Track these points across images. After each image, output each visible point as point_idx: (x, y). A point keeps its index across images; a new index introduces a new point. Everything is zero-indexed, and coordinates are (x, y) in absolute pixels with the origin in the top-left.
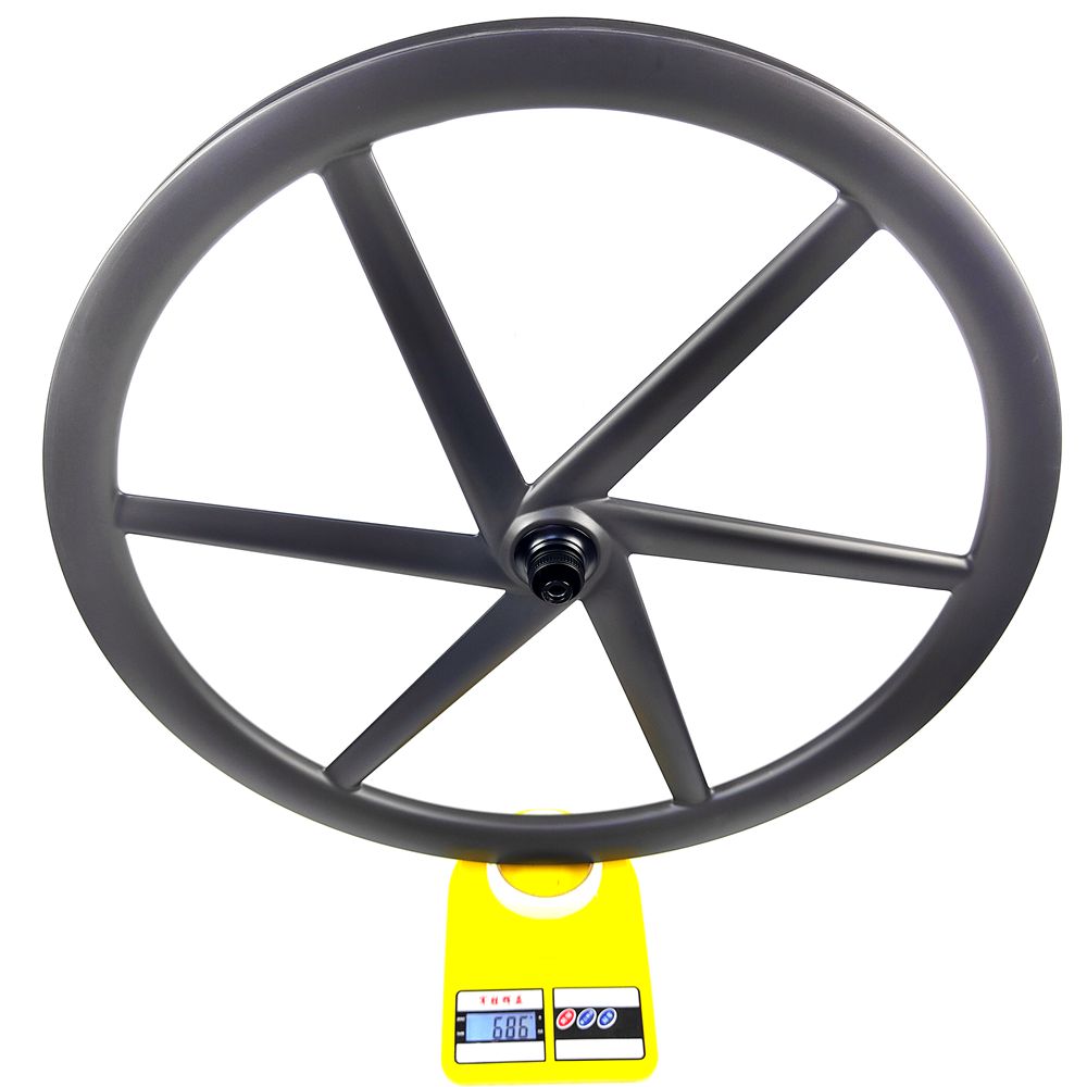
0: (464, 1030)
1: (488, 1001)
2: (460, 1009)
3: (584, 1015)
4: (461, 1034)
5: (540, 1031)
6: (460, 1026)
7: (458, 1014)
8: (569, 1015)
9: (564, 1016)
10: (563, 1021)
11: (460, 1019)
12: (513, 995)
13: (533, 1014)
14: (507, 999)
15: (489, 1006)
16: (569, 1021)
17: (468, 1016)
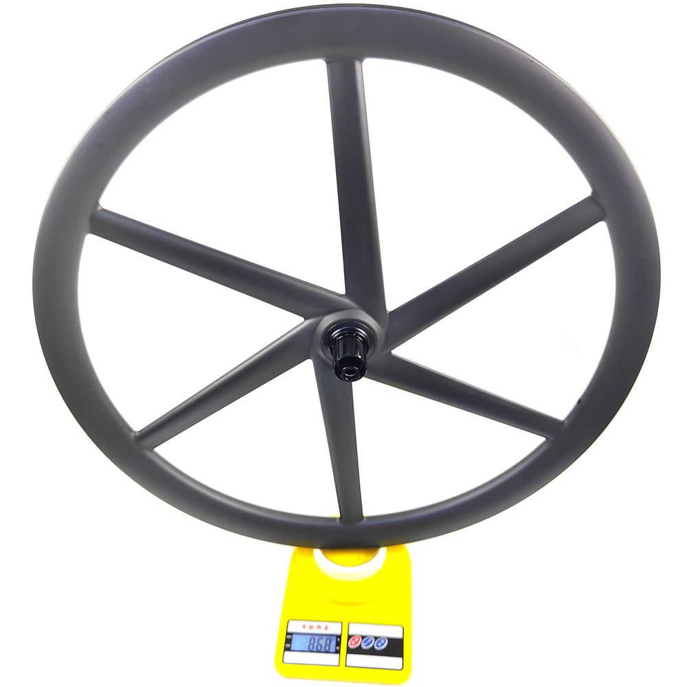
0: (291, 643)
1: (307, 627)
2: (289, 631)
3: (366, 641)
4: (288, 645)
5: (338, 648)
6: (288, 641)
7: (287, 634)
8: (357, 639)
9: (354, 640)
10: (353, 643)
11: (289, 637)
12: (323, 625)
13: (335, 638)
14: (319, 627)
15: (307, 630)
16: (356, 643)
17: (294, 636)
